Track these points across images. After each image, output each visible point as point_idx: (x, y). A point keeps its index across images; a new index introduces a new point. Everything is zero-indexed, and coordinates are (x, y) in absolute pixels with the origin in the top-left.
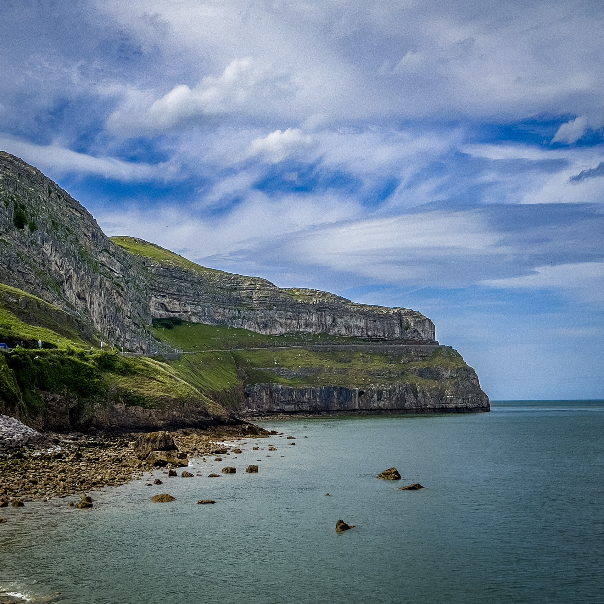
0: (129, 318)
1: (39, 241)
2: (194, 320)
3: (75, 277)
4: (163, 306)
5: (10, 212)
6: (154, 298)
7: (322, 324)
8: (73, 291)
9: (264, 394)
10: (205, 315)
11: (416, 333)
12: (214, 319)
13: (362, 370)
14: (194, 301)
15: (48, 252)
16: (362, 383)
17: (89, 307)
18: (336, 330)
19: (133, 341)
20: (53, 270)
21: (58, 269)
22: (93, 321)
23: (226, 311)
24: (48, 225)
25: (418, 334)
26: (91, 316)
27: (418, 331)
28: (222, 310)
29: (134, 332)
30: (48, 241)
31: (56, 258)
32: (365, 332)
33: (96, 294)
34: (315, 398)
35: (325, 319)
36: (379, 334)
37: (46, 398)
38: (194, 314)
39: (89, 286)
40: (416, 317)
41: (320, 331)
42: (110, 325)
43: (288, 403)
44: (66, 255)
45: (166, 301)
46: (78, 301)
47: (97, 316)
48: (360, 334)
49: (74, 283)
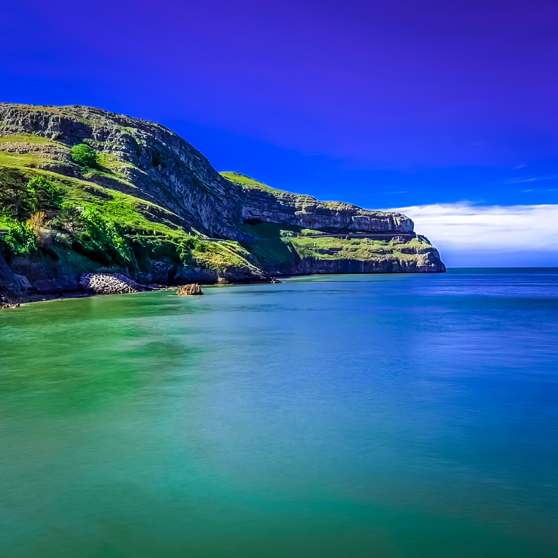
0: (226, 219)
1: (167, 174)
2: (268, 220)
3: (191, 195)
4: (250, 212)
5: (150, 157)
6: (244, 208)
7: (344, 222)
8: (190, 203)
9: (307, 263)
10: (274, 217)
11: (401, 227)
12: (280, 220)
13: (367, 249)
14: (268, 209)
15: (173, 181)
16: (367, 257)
17: (199, 212)
18: (352, 226)
19: (228, 232)
20: (176, 190)
21: (179, 190)
22: (202, 221)
23: (287, 215)
24: (173, 165)
25: (402, 228)
26: (200, 218)
27: (402, 226)
28: (284, 214)
29: (229, 227)
30: (173, 174)
31: (178, 184)
32: (370, 227)
33: (203, 205)
34: (338, 265)
35: (346, 219)
36: (379, 228)
37: (154, 264)
38: (268, 217)
39: (199, 200)
40: (402, 218)
41: (343, 226)
42: (214, 223)
43: (322, 269)
44: (184, 182)
45: (251, 209)
46: (193, 209)
47: (205, 217)
48: (367, 228)
49: (190, 198)
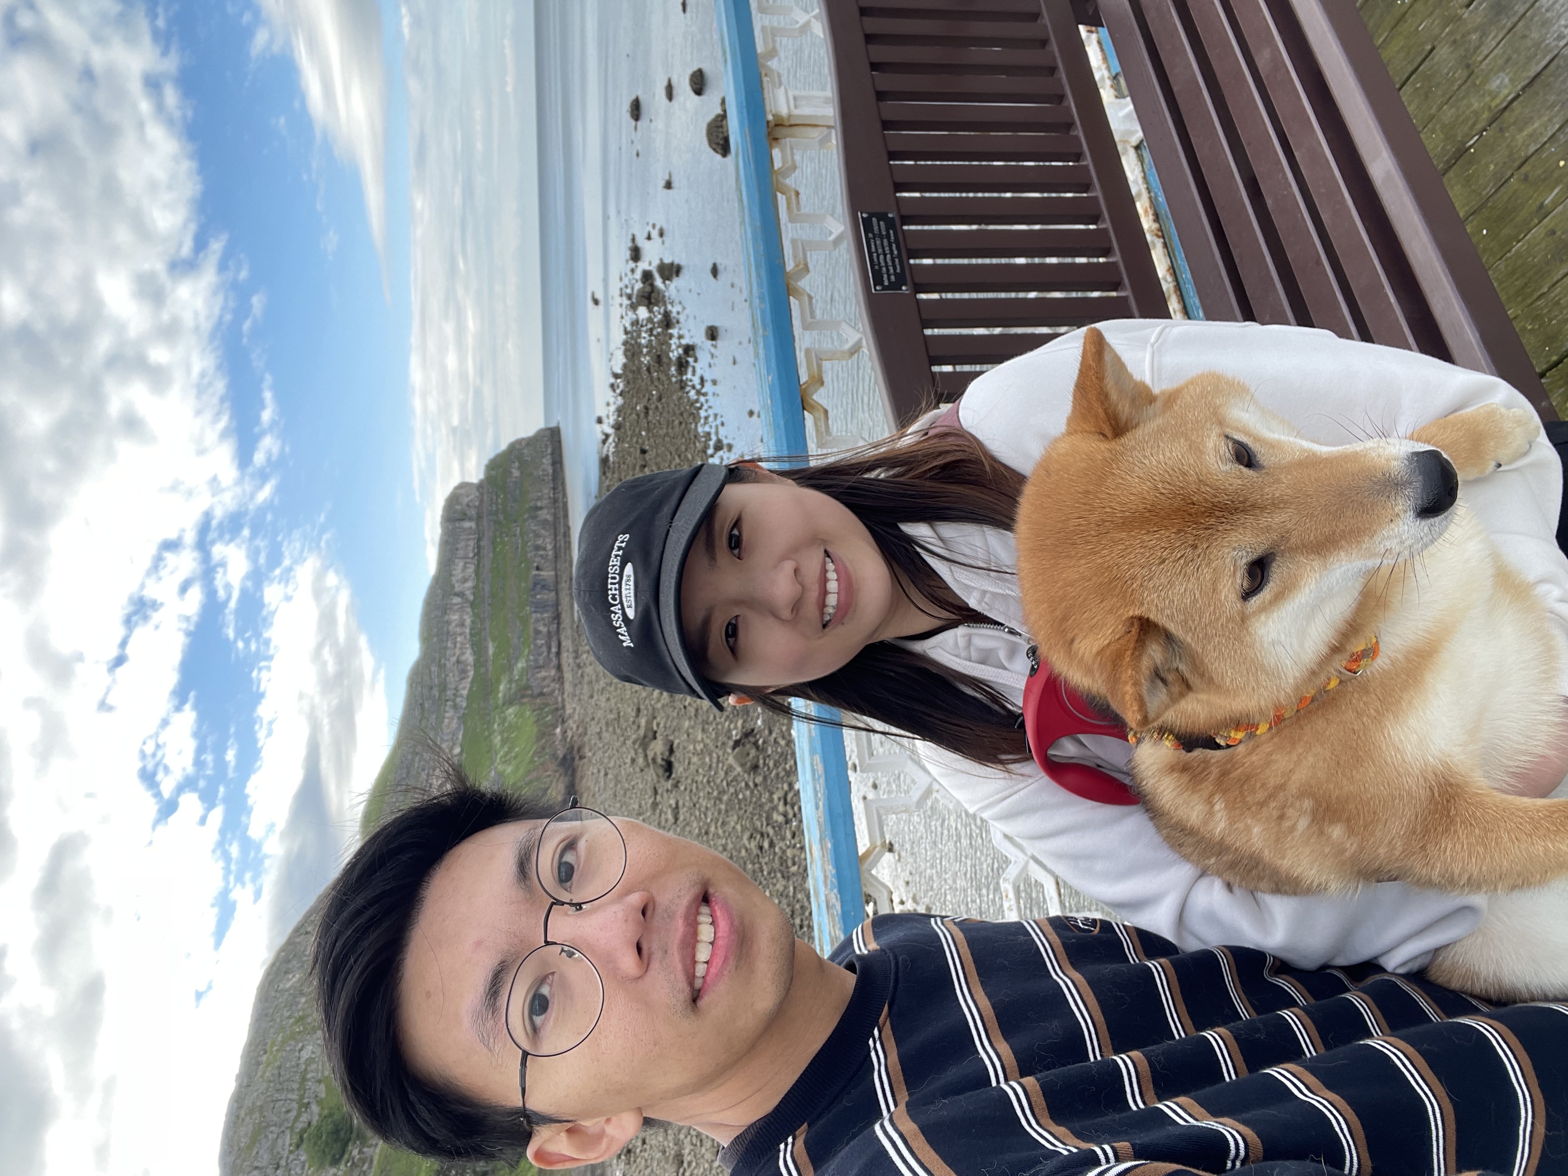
9: (539, 675)
10: (452, 739)
11: (471, 504)
12: (457, 728)
18: (468, 592)
23: (447, 715)
27: (469, 502)
28: (447, 720)
32: (470, 560)
36: (472, 545)
41: (469, 610)
48: (472, 566)
